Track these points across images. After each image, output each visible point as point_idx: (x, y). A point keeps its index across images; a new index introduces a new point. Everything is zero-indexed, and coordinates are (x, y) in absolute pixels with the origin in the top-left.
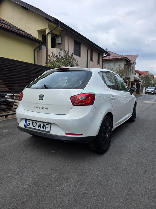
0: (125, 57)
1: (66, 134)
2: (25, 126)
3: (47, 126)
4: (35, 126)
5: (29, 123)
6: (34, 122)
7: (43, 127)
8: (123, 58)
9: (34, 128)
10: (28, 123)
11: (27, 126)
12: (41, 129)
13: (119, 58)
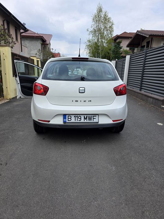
0: (42, 36)
1: (113, 121)
2: (65, 122)
3: (94, 117)
4: (80, 120)
5: (71, 118)
6: (77, 116)
7: (90, 119)
8: (39, 36)
9: (78, 121)
10: (68, 118)
11: (67, 121)
12: (88, 121)
13: (34, 36)
